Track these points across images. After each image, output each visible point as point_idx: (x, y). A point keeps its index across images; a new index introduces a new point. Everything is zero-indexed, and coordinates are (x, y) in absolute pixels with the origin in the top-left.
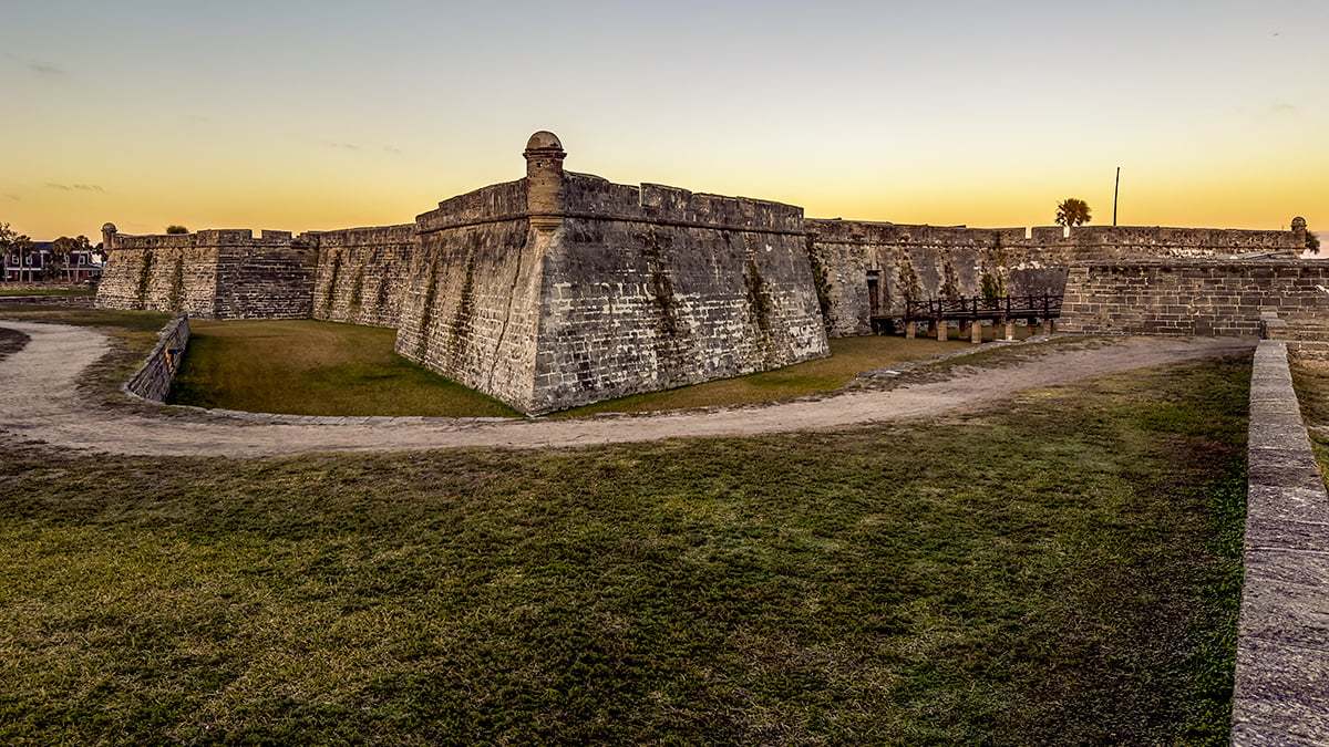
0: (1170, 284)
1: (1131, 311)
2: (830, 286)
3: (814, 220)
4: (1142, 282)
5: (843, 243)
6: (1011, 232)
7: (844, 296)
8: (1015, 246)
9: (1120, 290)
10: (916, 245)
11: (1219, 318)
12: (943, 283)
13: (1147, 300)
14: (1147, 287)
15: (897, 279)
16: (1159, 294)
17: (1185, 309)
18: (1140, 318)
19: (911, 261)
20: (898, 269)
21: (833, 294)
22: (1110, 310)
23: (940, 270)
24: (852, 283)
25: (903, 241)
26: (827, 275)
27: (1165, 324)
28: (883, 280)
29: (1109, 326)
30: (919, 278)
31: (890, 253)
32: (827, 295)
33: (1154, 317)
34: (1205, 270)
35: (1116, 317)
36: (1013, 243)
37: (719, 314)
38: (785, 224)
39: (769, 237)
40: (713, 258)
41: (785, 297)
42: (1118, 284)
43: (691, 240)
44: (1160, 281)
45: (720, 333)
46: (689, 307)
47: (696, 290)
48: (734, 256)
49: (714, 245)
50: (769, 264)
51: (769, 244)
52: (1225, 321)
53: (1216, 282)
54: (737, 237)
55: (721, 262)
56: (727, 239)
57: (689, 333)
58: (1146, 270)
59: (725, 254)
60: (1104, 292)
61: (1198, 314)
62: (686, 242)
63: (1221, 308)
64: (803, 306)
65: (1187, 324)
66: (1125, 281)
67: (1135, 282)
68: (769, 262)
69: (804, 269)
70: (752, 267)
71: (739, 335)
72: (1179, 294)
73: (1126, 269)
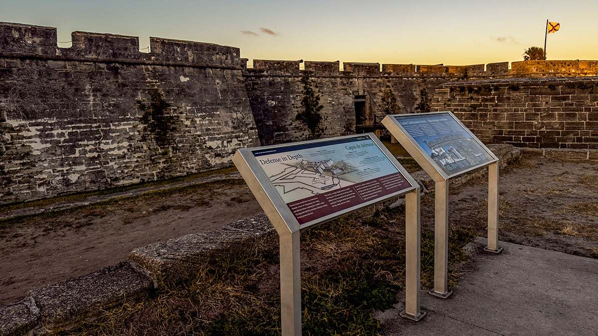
0: (517, 101)
2: (322, 107)
3: (311, 62)
4: (492, 100)
5: (334, 77)
6: (474, 68)
7: (333, 113)
8: (476, 77)
9: (474, 107)
10: (396, 77)
11: (564, 134)
12: (418, 102)
13: (496, 116)
14: (497, 105)
15: (380, 100)
16: (506, 110)
17: (531, 126)
19: (392, 89)
20: (381, 94)
21: (324, 112)
23: (416, 93)
24: (341, 104)
25: (386, 75)
26: (319, 99)
28: (368, 101)
30: (398, 99)
31: (375, 84)
32: (319, 113)
33: (501, 133)
34: (552, 87)
36: (475, 74)
37: (87, 136)
38: (211, 60)
39: (187, 70)
40: (88, 87)
41: (203, 118)
42: (473, 103)
43: (49, 72)
44: (508, 99)
45: (85, 152)
46: (33, 131)
47: (50, 116)
48: (124, 85)
49: (91, 76)
50: (183, 92)
51: (185, 76)
52: (571, 136)
53: (564, 99)
54: (132, 70)
55: (100, 90)
56: (115, 72)
57: (28, 154)
58: (497, 88)
59: (109, 84)
60: (461, 110)
61: (544, 129)
62: (40, 74)
63: (567, 123)
64: (231, 124)
65: (533, 139)
66: (478, 100)
67: (487, 100)
68: (183, 90)
69: (236, 95)
70: (155, 94)
71: (121, 152)
72: (526, 110)
73: (480, 89)
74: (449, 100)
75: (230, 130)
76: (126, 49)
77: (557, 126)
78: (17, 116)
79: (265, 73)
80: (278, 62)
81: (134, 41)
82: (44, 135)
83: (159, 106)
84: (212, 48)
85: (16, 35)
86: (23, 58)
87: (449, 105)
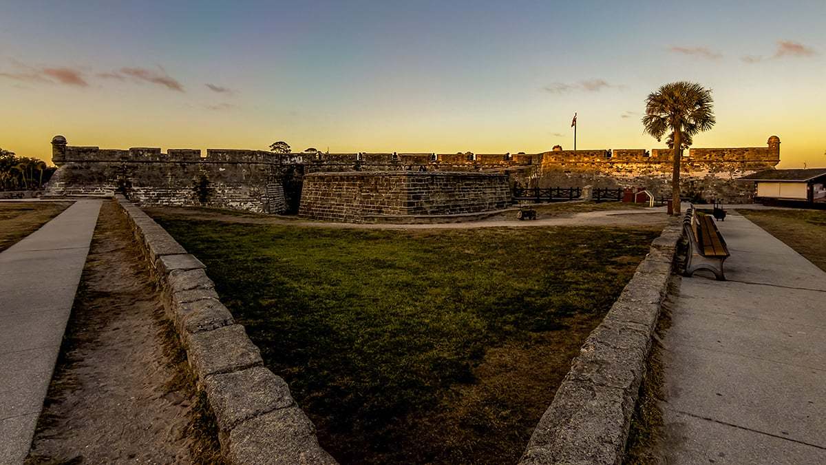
37: (165, 195)
38: (242, 159)
39: (224, 165)
40: (169, 174)
41: (230, 190)
43: (153, 167)
45: (163, 202)
46: (142, 192)
47: (150, 186)
48: (187, 173)
49: (171, 169)
50: (220, 176)
51: (223, 168)
54: (193, 165)
55: (175, 175)
56: (184, 167)
57: (138, 201)
59: (180, 172)
62: (149, 168)
64: (248, 194)
68: (220, 175)
70: (203, 178)
75: (247, 197)
76: (190, 156)
78: (137, 186)
81: (199, 152)
82: (146, 194)
83: (204, 182)
86: (143, 162)
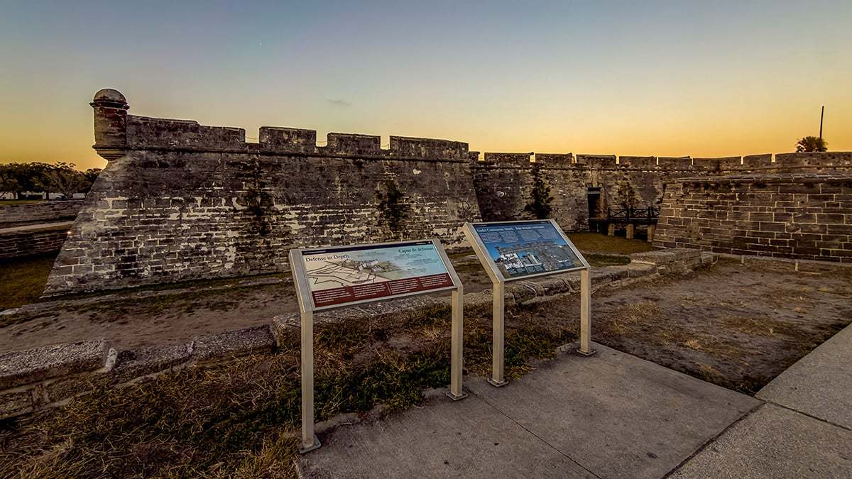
0: (763, 200)
1: (721, 227)
2: (552, 199)
3: (542, 155)
4: (733, 197)
5: (566, 170)
6: (728, 160)
7: (564, 205)
9: (711, 205)
10: (635, 170)
12: (660, 196)
13: (738, 216)
14: (738, 203)
15: (615, 193)
16: (750, 209)
17: (782, 227)
18: (729, 233)
19: (630, 181)
20: (617, 187)
21: (555, 203)
22: (700, 225)
23: (658, 187)
24: (573, 196)
25: (623, 168)
26: (549, 191)
27: (756, 241)
28: (603, 194)
29: (699, 239)
30: (637, 192)
31: (611, 176)
32: (549, 204)
33: (743, 233)
34: (810, 184)
35: (706, 231)
36: (729, 167)
37: (334, 220)
38: (442, 155)
39: (419, 164)
40: (337, 179)
41: (432, 207)
42: (709, 200)
43: (308, 166)
44: (752, 196)
45: (332, 233)
46: (294, 214)
47: (307, 203)
48: (366, 177)
49: (340, 169)
50: (415, 183)
51: (418, 169)
52: (837, 241)
53: (826, 198)
54: (374, 164)
55: (347, 182)
56: (359, 166)
57: (288, 233)
58: (738, 185)
59: (354, 176)
60: (696, 207)
61: (799, 232)
62: (301, 168)
63: (830, 227)
64: (457, 213)
65: (785, 243)
66: (716, 197)
67: (726, 197)
68: (415, 182)
69: (463, 187)
70: (391, 185)
71: (360, 235)
72: (775, 210)
73: (718, 185)
74: (682, 197)
75: (456, 218)
76: (369, 147)
77: (817, 229)
78: (282, 202)
79: (495, 165)
80: (508, 155)
81: (377, 140)
82: (301, 218)
83: (394, 196)
84: (443, 144)
85: (286, 137)
86: (289, 155)
87: (682, 202)
